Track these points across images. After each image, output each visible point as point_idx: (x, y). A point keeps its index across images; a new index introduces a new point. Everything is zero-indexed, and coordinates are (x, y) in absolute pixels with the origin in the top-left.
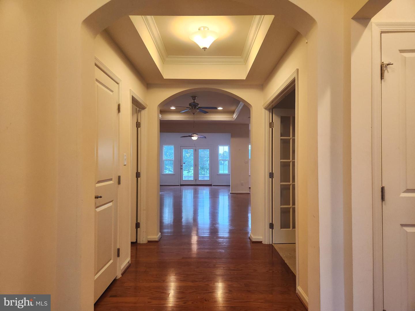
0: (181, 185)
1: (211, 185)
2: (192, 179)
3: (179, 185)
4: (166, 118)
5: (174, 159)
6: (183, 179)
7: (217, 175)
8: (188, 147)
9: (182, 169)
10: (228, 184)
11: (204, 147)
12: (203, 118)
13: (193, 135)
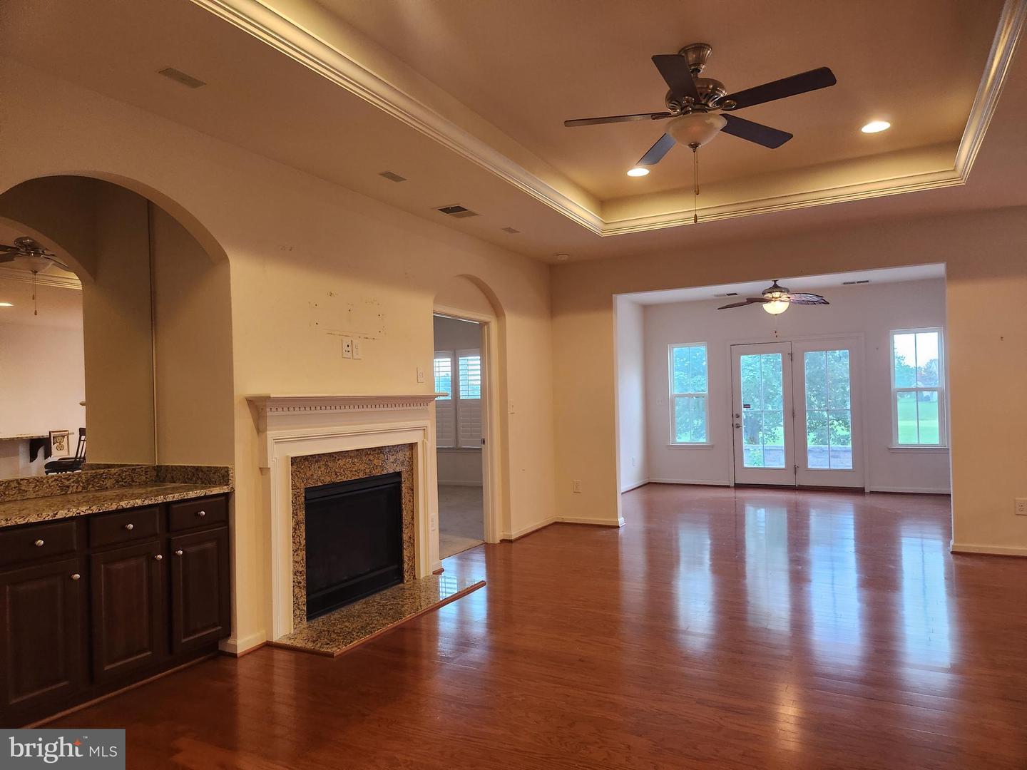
0: (738, 486)
1: (859, 491)
2: (780, 463)
3: (728, 487)
4: (618, 225)
5: (707, 392)
6: (746, 465)
7: (889, 449)
8: (758, 346)
9: (738, 426)
10: (942, 490)
11: (828, 342)
12: (785, 200)
13: (770, 296)
